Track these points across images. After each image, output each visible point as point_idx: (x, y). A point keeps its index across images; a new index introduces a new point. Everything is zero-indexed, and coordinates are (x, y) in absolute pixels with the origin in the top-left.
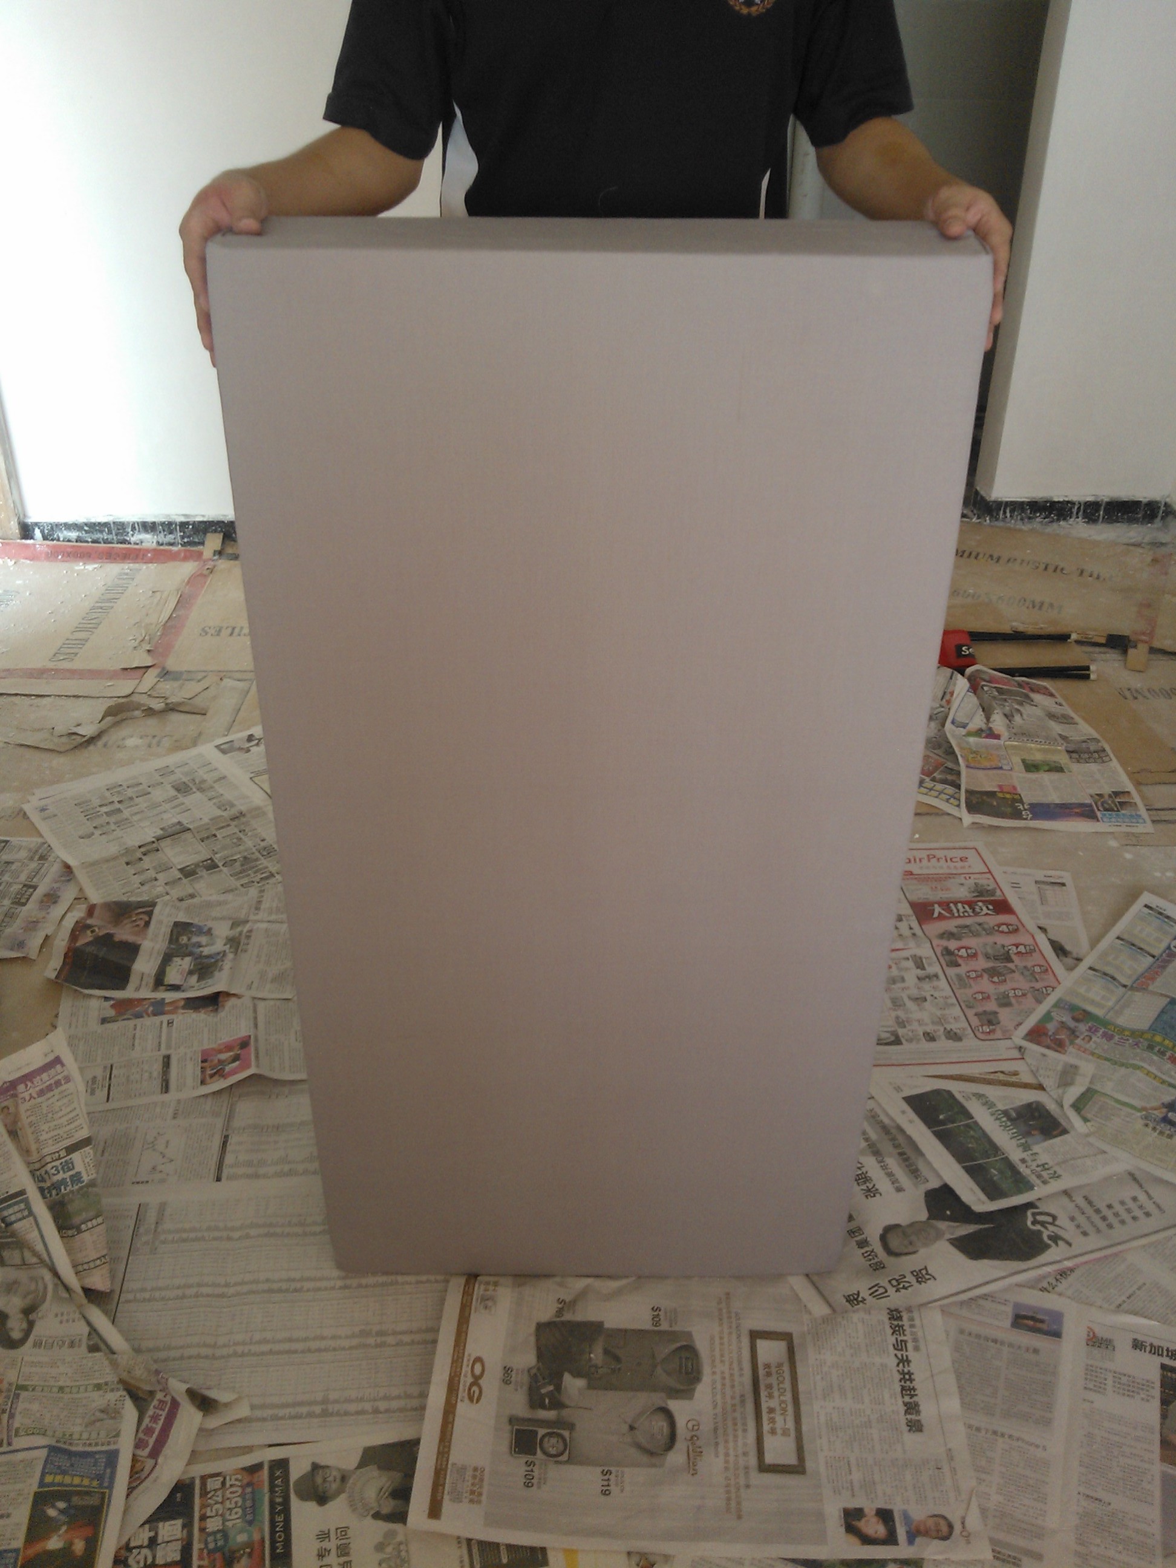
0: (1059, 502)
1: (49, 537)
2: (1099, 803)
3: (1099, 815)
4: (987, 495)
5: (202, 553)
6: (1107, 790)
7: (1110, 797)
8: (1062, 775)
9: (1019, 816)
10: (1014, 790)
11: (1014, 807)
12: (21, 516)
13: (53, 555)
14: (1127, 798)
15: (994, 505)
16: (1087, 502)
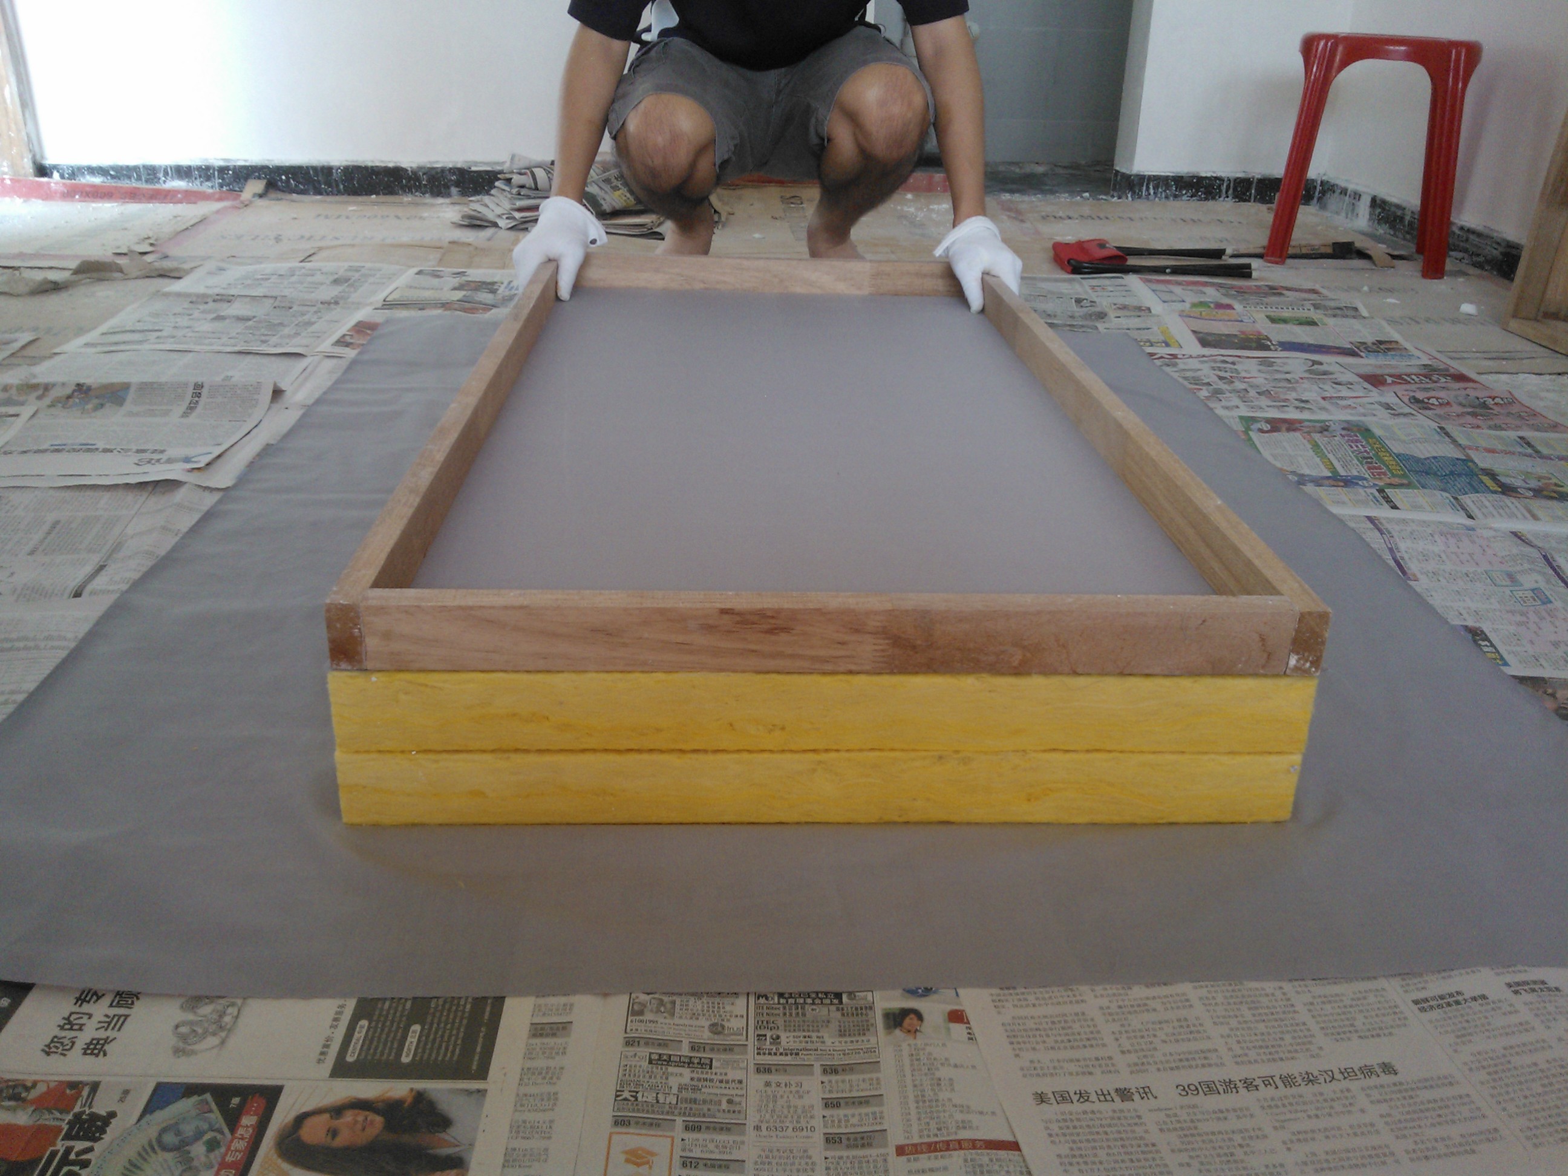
0: (1206, 178)
1: (68, 179)
2: (1361, 348)
3: (1362, 354)
4: (1128, 173)
5: (240, 196)
6: (1370, 339)
7: (1374, 344)
8: (1315, 327)
9: (1268, 348)
10: (1259, 333)
11: (1260, 343)
12: (38, 157)
13: (69, 194)
14: (1393, 346)
15: (1136, 179)
16: (1238, 178)
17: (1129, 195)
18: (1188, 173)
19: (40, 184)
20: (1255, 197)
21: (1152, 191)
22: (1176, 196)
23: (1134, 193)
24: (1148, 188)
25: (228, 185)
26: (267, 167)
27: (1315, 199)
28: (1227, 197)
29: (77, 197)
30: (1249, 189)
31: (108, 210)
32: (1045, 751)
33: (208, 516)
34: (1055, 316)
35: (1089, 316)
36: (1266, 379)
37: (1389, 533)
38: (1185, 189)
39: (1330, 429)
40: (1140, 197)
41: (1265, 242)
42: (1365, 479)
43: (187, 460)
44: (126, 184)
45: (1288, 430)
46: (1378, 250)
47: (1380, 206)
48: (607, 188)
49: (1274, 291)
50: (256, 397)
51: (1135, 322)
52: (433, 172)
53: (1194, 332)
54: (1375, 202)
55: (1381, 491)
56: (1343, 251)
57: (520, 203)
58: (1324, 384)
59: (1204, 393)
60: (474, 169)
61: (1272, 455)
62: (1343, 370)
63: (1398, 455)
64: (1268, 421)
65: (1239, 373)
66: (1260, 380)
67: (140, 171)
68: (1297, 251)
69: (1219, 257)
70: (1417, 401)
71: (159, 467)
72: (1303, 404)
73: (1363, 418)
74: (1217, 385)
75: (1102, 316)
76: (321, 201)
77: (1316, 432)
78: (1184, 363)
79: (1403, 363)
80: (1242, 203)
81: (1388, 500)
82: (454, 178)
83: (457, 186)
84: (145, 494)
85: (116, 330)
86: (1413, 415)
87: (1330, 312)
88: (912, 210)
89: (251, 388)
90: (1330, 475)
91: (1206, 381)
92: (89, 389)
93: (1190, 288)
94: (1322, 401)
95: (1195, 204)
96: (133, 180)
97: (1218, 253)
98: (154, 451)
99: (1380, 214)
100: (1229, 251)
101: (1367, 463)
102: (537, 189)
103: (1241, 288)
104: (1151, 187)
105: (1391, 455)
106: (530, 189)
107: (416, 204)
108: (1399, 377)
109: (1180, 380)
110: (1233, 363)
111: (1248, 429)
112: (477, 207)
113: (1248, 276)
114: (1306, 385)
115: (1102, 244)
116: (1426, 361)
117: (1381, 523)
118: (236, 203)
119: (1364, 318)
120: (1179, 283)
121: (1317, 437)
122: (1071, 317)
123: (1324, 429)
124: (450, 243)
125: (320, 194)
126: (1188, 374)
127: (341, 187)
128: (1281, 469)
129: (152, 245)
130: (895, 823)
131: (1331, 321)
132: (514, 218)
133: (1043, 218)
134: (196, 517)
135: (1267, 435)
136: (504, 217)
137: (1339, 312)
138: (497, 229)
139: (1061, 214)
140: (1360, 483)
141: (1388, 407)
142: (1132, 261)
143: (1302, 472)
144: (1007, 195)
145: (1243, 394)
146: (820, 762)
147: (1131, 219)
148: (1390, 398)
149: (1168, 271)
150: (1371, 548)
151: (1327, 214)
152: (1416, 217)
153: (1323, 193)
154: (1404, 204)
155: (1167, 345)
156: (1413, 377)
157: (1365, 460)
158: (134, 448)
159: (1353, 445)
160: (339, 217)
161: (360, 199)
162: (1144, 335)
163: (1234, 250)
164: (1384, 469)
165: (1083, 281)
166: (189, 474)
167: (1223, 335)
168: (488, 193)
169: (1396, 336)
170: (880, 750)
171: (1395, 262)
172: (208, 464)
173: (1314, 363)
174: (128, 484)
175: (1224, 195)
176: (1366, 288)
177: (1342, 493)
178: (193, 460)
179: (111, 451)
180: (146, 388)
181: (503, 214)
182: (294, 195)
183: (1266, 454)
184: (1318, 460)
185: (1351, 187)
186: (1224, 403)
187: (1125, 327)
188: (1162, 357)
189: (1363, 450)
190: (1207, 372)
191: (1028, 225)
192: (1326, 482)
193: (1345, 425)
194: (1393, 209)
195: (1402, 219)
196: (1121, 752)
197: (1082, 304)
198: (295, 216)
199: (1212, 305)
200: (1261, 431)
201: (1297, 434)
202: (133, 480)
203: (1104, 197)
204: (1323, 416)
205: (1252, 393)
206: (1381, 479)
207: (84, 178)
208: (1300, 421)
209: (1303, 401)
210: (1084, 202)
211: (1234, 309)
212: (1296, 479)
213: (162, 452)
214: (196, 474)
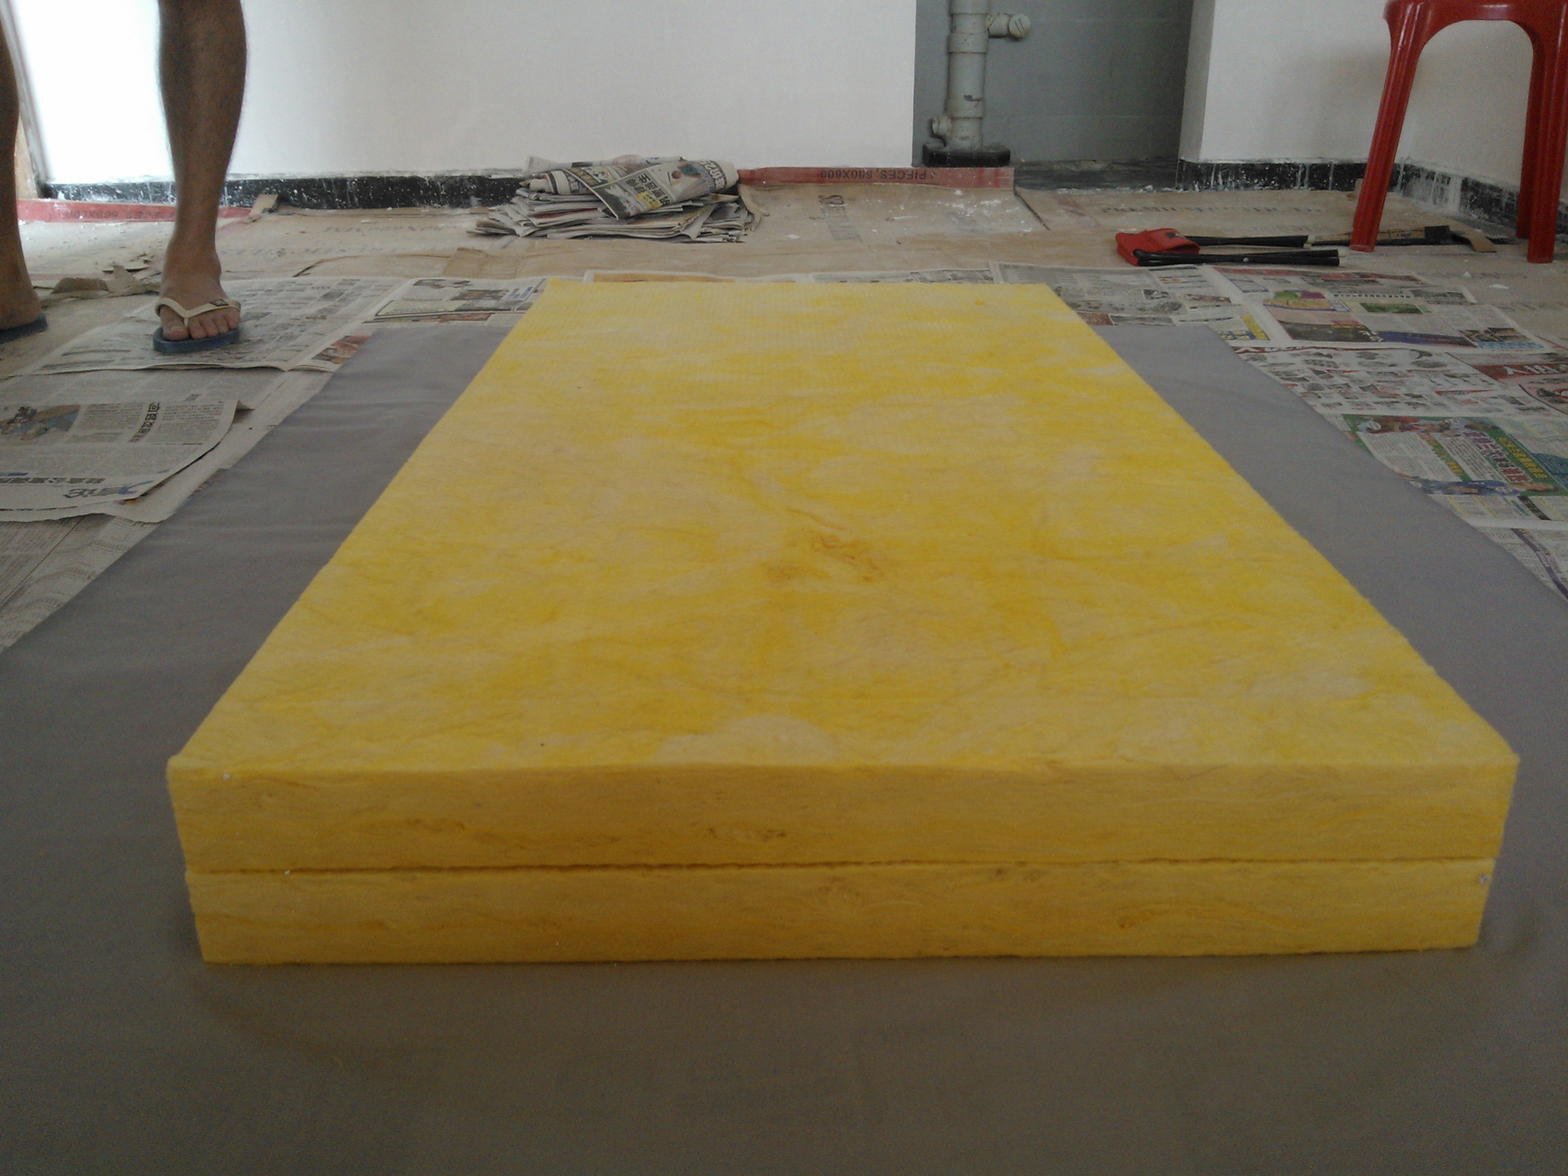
0: (1279, 165)
1: (74, 199)
2: (1473, 337)
3: (1475, 343)
4: (1194, 161)
5: (250, 211)
6: (1482, 327)
7: (1487, 332)
8: (1416, 316)
9: (1366, 339)
10: (1356, 323)
11: (1358, 334)
12: (42, 178)
13: (73, 215)
14: (1510, 333)
15: (1203, 168)
16: (1313, 165)
17: (1196, 186)
18: (1259, 161)
19: (43, 205)
20: (1333, 185)
21: (1221, 181)
22: (1247, 186)
23: (1201, 183)
24: (1216, 178)
25: (239, 201)
26: (278, 181)
27: (1398, 186)
28: (1303, 185)
29: (81, 217)
30: (1326, 176)
31: (111, 230)
32: (1143, 862)
33: (131, 555)
34: (1122, 309)
35: (1162, 308)
36: (1368, 372)
37: (1545, 549)
38: (1257, 178)
39: (1451, 427)
40: (1208, 187)
41: (1350, 229)
42: (1502, 484)
43: (124, 490)
44: (132, 202)
45: (1402, 429)
46: (1475, 234)
47: (1472, 189)
48: (630, 189)
49: (1366, 278)
50: (216, 417)
51: (1213, 312)
52: (451, 182)
53: (1281, 322)
54: (1466, 185)
55: (1523, 498)
56: (1437, 236)
57: (538, 209)
58: (1436, 376)
59: (1300, 389)
60: (494, 177)
61: (1389, 459)
62: (1454, 360)
63: (1537, 456)
64: (1377, 419)
65: (1336, 367)
66: (1362, 374)
67: (147, 189)
68: (1386, 237)
69: (1301, 246)
70: (1547, 394)
71: (91, 499)
72: (1415, 399)
73: (1489, 415)
74: (1314, 380)
75: (1176, 307)
76: (334, 215)
77: (1434, 430)
78: (1273, 357)
79: (1524, 353)
80: (1319, 191)
81: (1534, 509)
82: (474, 187)
83: (477, 196)
84: (67, 530)
85: (81, 350)
86: (1543, 409)
87: (1432, 299)
88: (962, 206)
89: (211, 408)
90: (1461, 481)
91: (1301, 376)
92: (34, 412)
93: (1272, 277)
94: (1436, 395)
95: (1267, 193)
96: (141, 200)
97: (1300, 241)
98: (90, 481)
99: (1472, 197)
100: (1312, 238)
101: (1501, 465)
102: (556, 193)
103: (1328, 276)
104: (1220, 176)
105: (1528, 456)
106: (549, 193)
107: (434, 215)
108: (1521, 367)
109: (1271, 375)
110: (1329, 356)
111: (1354, 430)
112: (497, 216)
113: (1336, 264)
114: (1416, 378)
115: (1171, 234)
116: (1548, 349)
117: (1532, 538)
118: (245, 219)
119: (1472, 304)
120: (1260, 273)
121: (1436, 436)
122: (1141, 310)
123: (1444, 427)
124: (459, 249)
125: (334, 208)
126: (1279, 369)
127: (356, 199)
128: (1401, 475)
129: (146, 262)
130: (940, 958)
131: (1435, 308)
132: (532, 225)
133: (1104, 211)
134: (119, 554)
135: (1377, 435)
136: (522, 224)
137: (1442, 298)
138: (515, 237)
139: (1123, 206)
140: (1497, 489)
141: (1513, 401)
142: (1204, 251)
143: (1425, 477)
144: (1064, 190)
145: (1344, 390)
146: (834, 879)
147: (1201, 210)
148: (1518, 393)
149: (1245, 260)
150: (1525, 568)
151: (1414, 201)
152: (1515, 198)
153: (1407, 178)
154: (1500, 186)
155: (1252, 337)
156: (1537, 367)
157: (1498, 462)
158: (69, 477)
159: (1480, 445)
160: (350, 230)
161: (375, 211)
162: (1224, 327)
163: (1317, 238)
164: (1523, 473)
165: (1151, 272)
166: (120, 506)
167: (1317, 326)
168: (509, 202)
169: (1511, 323)
170: (917, 862)
171: (1498, 247)
172: (145, 495)
173: (1422, 354)
174: (48, 520)
175: (1299, 183)
176: (1467, 274)
177: (1477, 501)
178: (130, 490)
179: (41, 481)
180: (98, 411)
181: (521, 221)
182: (307, 209)
183: (1379, 455)
184: (1442, 463)
185: (1439, 170)
186: (1324, 400)
187: (1204, 318)
188: (1246, 351)
189: (1494, 451)
190: (1299, 366)
191: (1087, 218)
192: (1457, 489)
193: (1468, 423)
194: (1488, 191)
195: (1498, 201)
196: (1250, 861)
197: (1153, 295)
198: (304, 230)
199: (1299, 294)
200: (1370, 430)
201: (1413, 433)
202: (56, 516)
203: (1169, 189)
204: (1441, 413)
205: (1355, 389)
206: (1521, 484)
207: (90, 198)
208: (1416, 419)
209: (1414, 397)
210: (1148, 195)
211: (1324, 297)
212: (1420, 486)
213: (99, 481)
214: (128, 506)
